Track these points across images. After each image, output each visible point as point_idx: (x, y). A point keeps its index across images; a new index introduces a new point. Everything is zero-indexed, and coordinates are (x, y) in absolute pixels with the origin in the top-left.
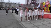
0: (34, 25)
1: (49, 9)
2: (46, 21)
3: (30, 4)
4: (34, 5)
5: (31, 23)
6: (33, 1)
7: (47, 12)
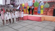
0: (14, 29)
1: (28, 10)
2: (26, 23)
3: (9, 5)
4: (13, 6)
5: (10, 27)
6: (12, 2)
7: (26, 13)
